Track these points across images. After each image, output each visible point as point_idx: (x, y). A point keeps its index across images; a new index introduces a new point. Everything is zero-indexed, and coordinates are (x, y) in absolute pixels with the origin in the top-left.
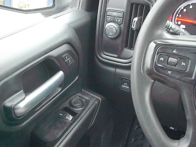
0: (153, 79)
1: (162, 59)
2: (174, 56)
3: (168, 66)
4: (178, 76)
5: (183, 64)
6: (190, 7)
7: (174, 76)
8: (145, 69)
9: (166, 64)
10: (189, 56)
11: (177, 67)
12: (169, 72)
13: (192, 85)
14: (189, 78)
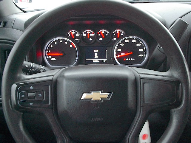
0: (22, 112)
1: (23, 96)
2: (31, 91)
3: (29, 99)
4: (38, 105)
5: (40, 95)
6: (55, 43)
7: (35, 106)
8: (13, 106)
9: (27, 99)
10: (43, 88)
11: (36, 99)
12: (31, 104)
13: (51, 109)
14: (47, 105)
